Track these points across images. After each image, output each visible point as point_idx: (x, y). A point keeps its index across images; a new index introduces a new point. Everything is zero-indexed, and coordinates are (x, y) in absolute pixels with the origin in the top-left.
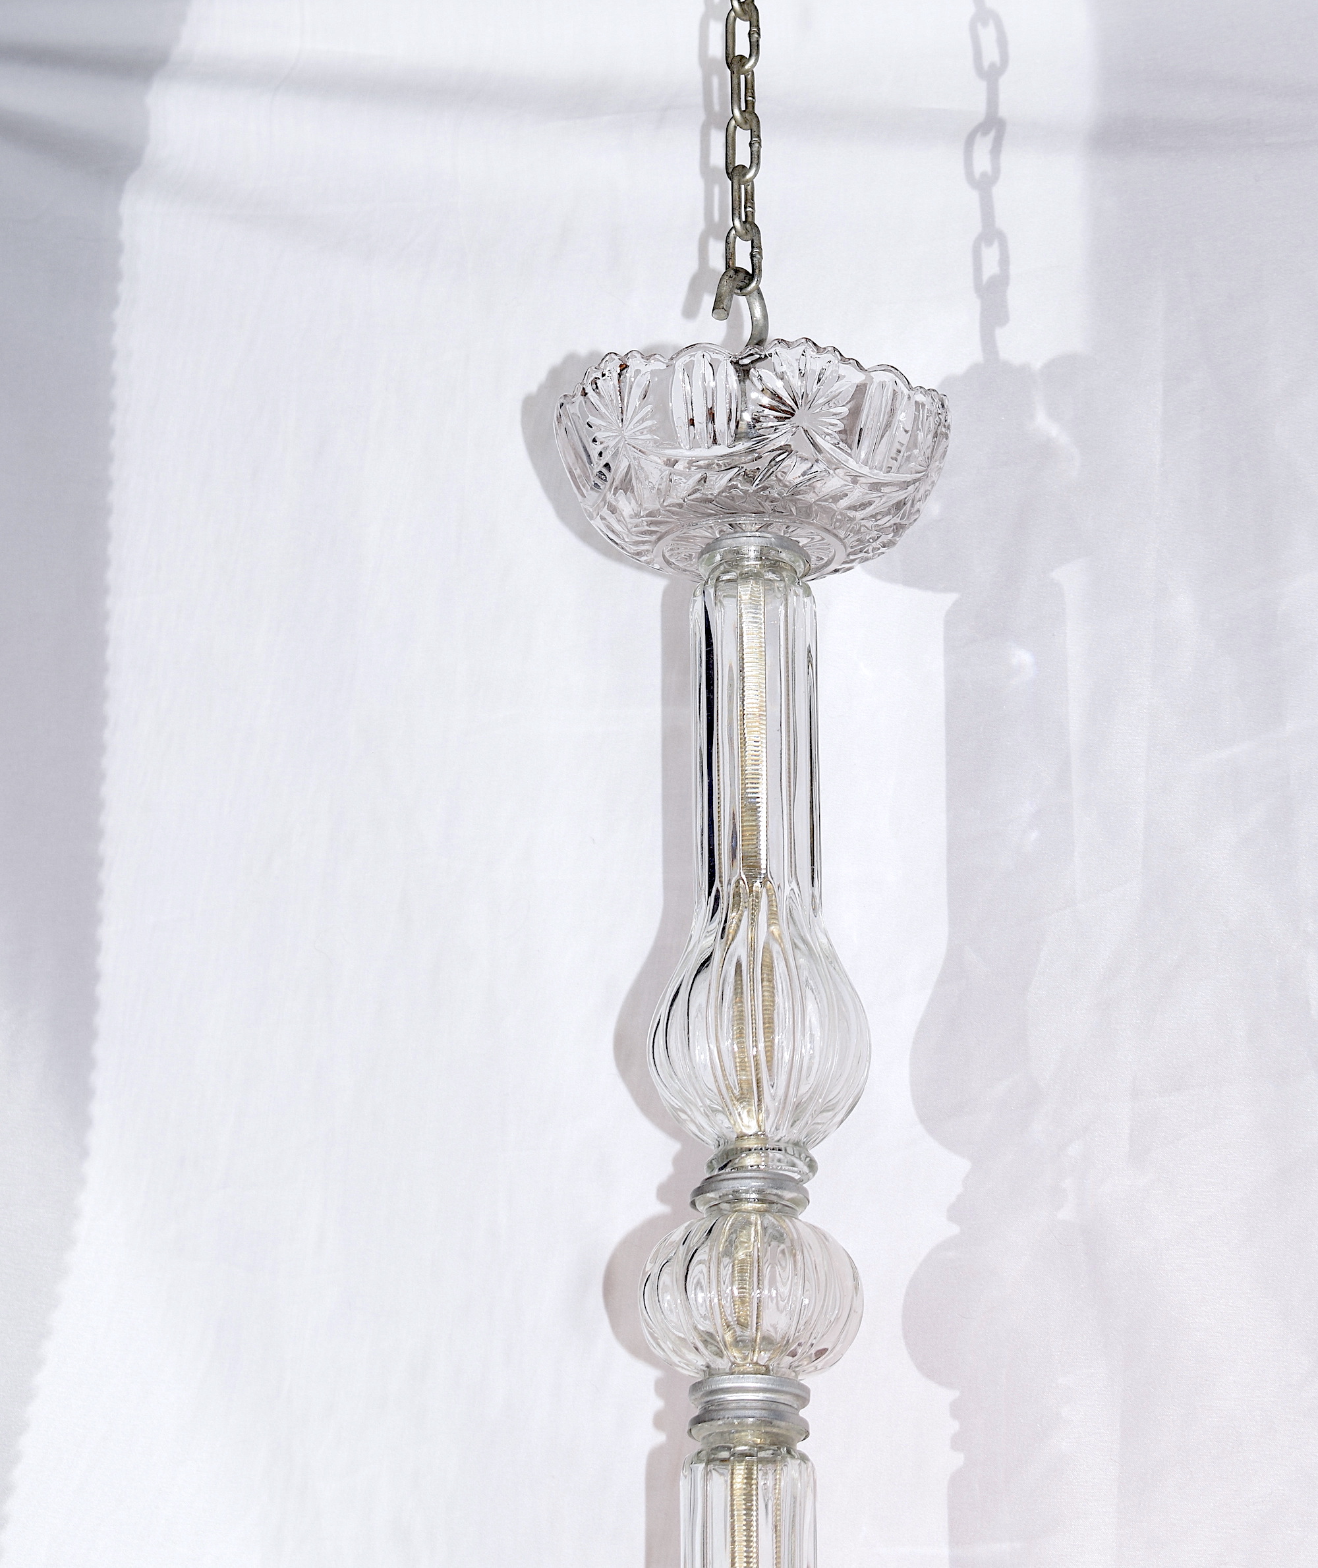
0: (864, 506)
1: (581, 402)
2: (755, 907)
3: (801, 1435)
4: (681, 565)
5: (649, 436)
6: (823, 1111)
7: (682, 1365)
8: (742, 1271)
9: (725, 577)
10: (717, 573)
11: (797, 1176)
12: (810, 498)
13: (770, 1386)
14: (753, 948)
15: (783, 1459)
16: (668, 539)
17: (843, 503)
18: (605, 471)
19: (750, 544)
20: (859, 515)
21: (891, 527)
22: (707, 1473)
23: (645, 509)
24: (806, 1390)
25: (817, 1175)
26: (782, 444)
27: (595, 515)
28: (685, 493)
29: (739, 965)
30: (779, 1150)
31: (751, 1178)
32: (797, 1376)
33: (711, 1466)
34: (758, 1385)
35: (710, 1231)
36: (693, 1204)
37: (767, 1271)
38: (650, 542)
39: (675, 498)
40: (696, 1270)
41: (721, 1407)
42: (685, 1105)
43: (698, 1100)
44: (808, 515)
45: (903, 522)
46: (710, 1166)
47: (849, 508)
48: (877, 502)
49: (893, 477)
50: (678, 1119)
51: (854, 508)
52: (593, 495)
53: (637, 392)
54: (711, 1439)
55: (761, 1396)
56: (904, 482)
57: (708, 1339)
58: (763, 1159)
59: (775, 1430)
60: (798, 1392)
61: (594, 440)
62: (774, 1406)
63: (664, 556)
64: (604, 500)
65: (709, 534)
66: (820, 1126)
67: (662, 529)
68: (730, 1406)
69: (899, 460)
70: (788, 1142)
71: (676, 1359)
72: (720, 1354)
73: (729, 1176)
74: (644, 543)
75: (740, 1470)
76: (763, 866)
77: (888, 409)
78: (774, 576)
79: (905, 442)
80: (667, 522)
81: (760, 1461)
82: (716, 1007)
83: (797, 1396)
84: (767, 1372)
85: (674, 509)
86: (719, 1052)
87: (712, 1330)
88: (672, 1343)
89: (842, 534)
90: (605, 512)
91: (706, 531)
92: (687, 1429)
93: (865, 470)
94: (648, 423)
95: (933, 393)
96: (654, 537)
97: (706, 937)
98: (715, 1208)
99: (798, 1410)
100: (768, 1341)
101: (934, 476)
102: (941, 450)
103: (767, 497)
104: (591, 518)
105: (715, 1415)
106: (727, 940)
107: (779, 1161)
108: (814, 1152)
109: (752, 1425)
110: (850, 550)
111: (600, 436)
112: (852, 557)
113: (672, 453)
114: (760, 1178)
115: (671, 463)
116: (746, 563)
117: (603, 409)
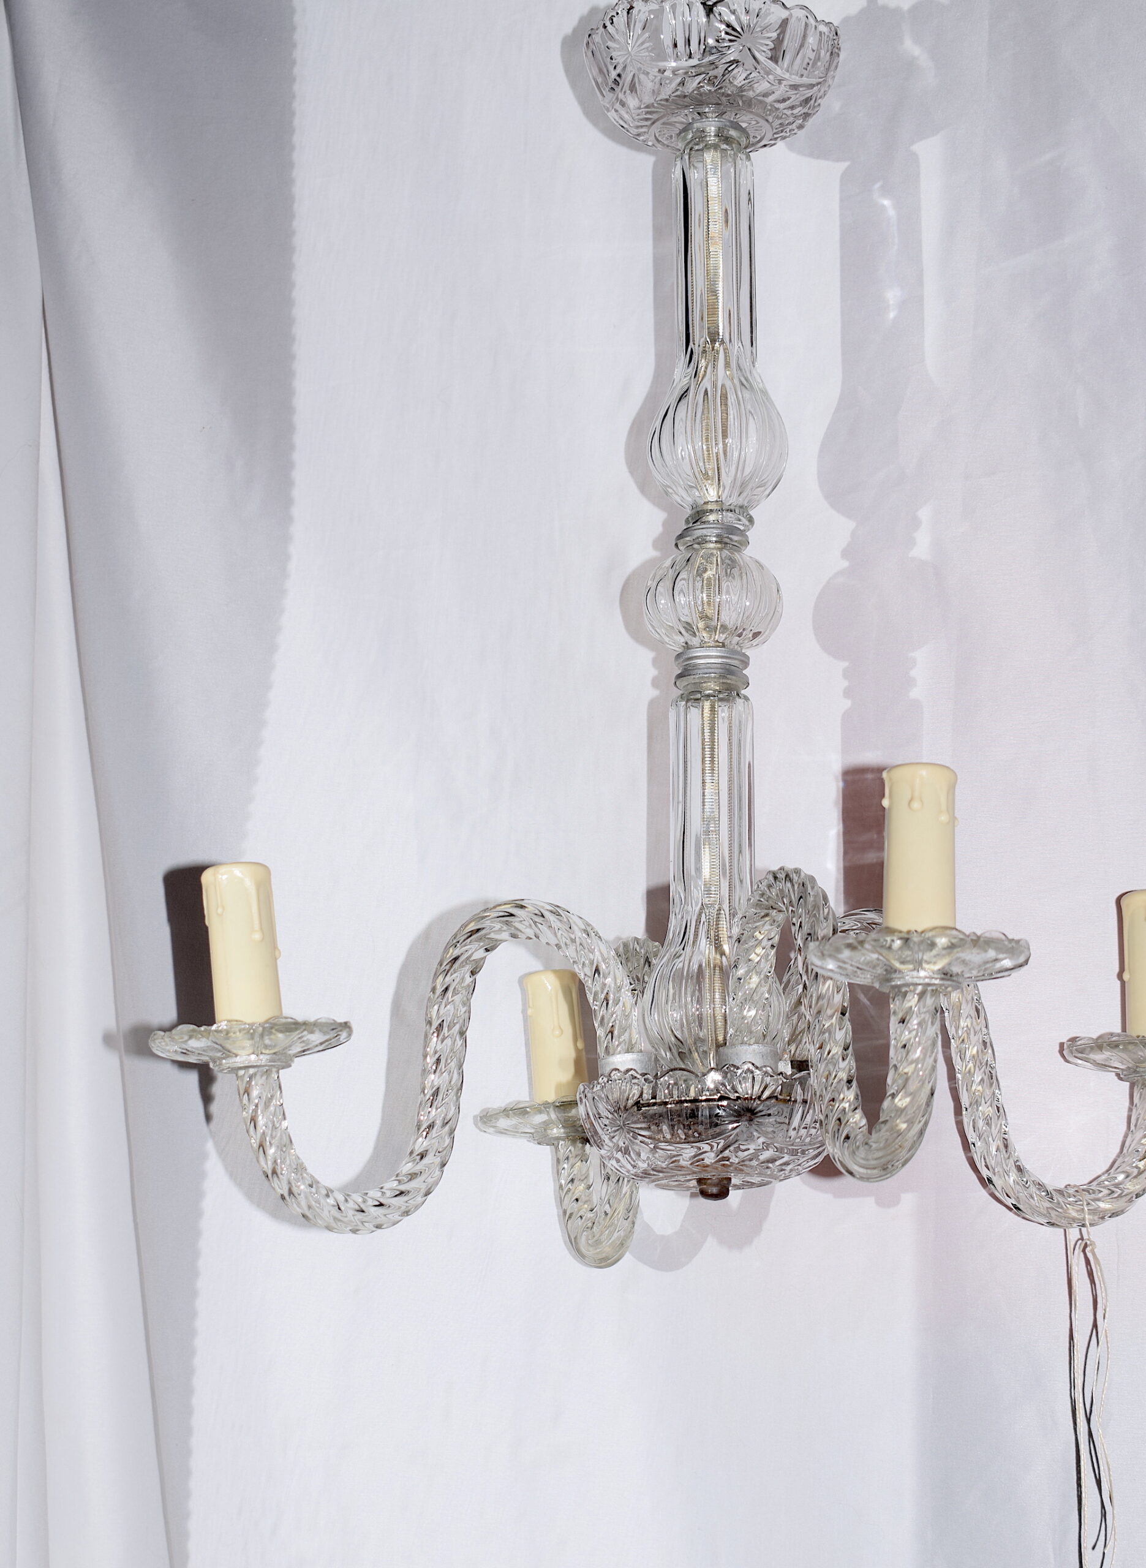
0: (784, 100)
1: (602, 32)
2: (715, 359)
3: (745, 684)
4: (665, 142)
5: (647, 54)
6: (758, 487)
7: (671, 643)
8: (709, 585)
9: (697, 147)
10: (690, 146)
11: (742, 528)
12: (751, 94)
13: (728, 655)
14: (715, 385)
15: (734, 698)
16: (658, 124)
17: (771, 99)
18: (618, 79)
19: (710, 126)
20: (782, 106)
21: (801, 115)
22: (687, 708)
23: (644, 104)
24: (748, 658)
25: (754, 526)
26: (732, 59)
27: (611, 109)
28: (670, 93)
29: (706, 392)
30: (731, 511)
31: (713, 528)
32: (741, 650)
33: (689, 704)
34: (718, 654)
35: (688, 560)
36: (676, 545)
37: (724, 585)
38: (646, 126)
39: (663, 96)
40: (678, 584)
41: (695, 668)
42: (673, 484)
43: (680, 480)
44: (750, 105)
45: (810, 112)
46: (687, 521)
47: (775, 101)
48: (793, 97)
49: (805, 80)
50: (667, 493)
51: (779, 101)
52: (609, 96)
53: (639, 26)
54: (689, 687)
55: (720, 660)
56: (812, 84)
57: (689, 627)
58: (720, 516)
59: (729, 681)
60: (742, 658)
61: (611, 58)
62: (728, 667)
63: (655, 136)
64: (617, 98)
65: (685, 120)
66: (756, 496)
67: (654, 116)
68: (701, 667)
69: (808, 69)
70: (736, 506)
71: (667, 639)
72: (694, 635)
73: (701, 527)
74: (642, 127)
75: (707, 705)
76: (721, 334)
77: (802, 35)
78: (727, 147)
79: (813, 58)
80: (657, 112)
81: (721, 700)
82: (692, 419)
83: (742, 661)
84: (723, 646)
85: (663, 102)
86: (694, 451)
87: (689, 621)
88: (665, 628)
89: (770, 119)
90: (618, 106)
91: (681, 118)
92: (673, 682)
93: (787, 76)
94: (647, 45)
95: (831, 25)
96: (649, 123)
97: (685, 377)
98: (691, 547)
99: (742, 670)
100: (724, 628)
101: (830, 81)
102: (835, 64)
103: (723, 93)
104: (608, 110)
105: (692, 672)
106: (698, 381)
107: (731, 517)
108: (751, 513)
109: (715, 677)
110: (775, 131)
111: (614, 54)
112: (776, 136)
113: (662, 64)
114: (719, 528)
115: (662, 71)
116: (708, 139)
117: (617, 37)
